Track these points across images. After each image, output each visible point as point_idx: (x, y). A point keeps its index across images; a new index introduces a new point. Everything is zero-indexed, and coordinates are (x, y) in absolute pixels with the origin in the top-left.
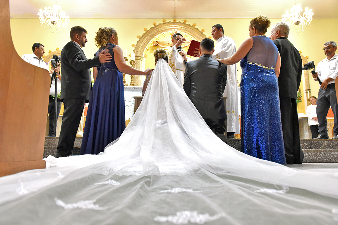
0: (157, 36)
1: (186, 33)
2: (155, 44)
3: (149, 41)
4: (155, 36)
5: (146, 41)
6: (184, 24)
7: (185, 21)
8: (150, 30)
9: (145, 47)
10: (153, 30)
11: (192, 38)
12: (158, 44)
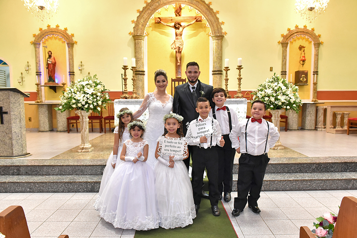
0: (160, 10)
1: (191, 6)
2: (157, 21)
3: (151, 16)
4: (157, 10)
5: (147, 17)
8: (150, 3)
9: (146, 23)
10: (155, 3)
11: (198, 12)
12: (160, 21)
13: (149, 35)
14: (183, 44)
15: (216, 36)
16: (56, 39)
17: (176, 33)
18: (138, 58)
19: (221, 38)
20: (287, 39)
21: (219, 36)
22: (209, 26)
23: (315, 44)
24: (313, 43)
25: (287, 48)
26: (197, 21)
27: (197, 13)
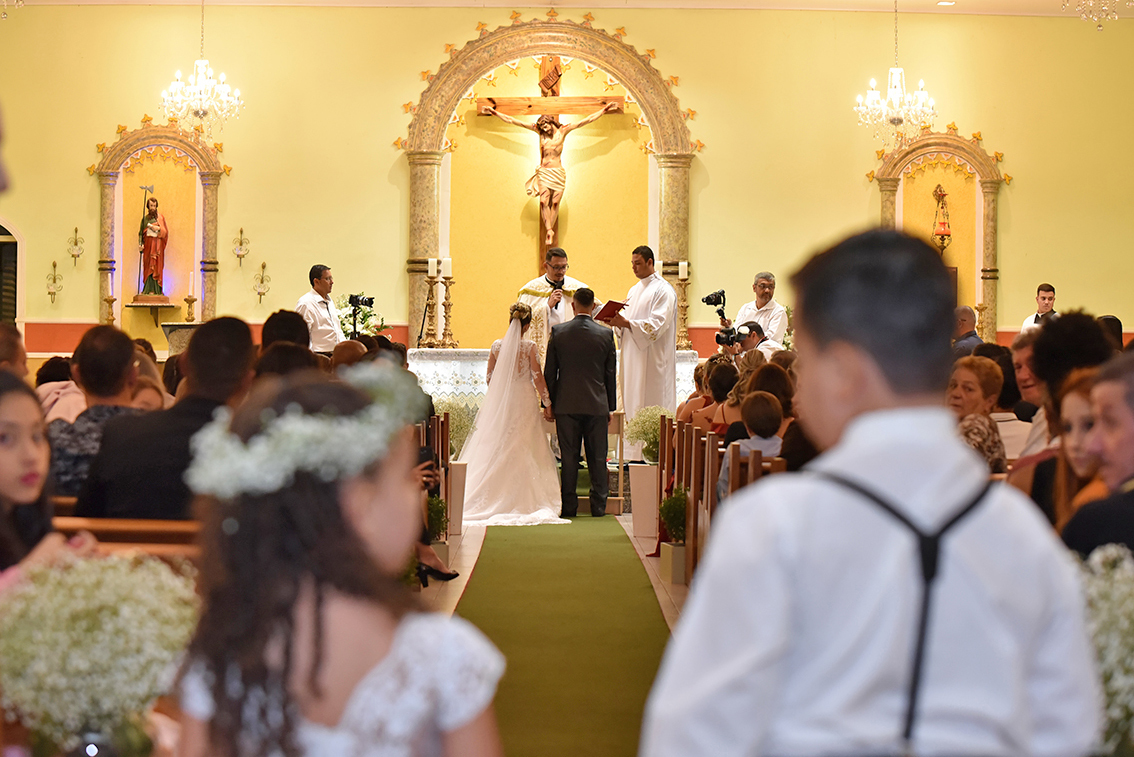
0: (492, 72)
1: (590, 62)
3: (463, 92)
4: (484, 72)
5: (451, 93)
6: (584, 28)
7: (589, 17)
8: (465, 50)
9: (448, 113)
10: (478, 52)
11: (611, 80)
12: (494, 108)
13: (456, 150)
14: (564, 182)
15: (667, 156)
16: (165, 158)
17: (542, 148)
18: (421, 221)
19: (684, 163)
20: (895, 165)
21: (676, 157)
22: (647, 123)
23: (983, 183)
24: (978, 178)
25: (894, 195)
26: (608, 111)
27: (609, 84)
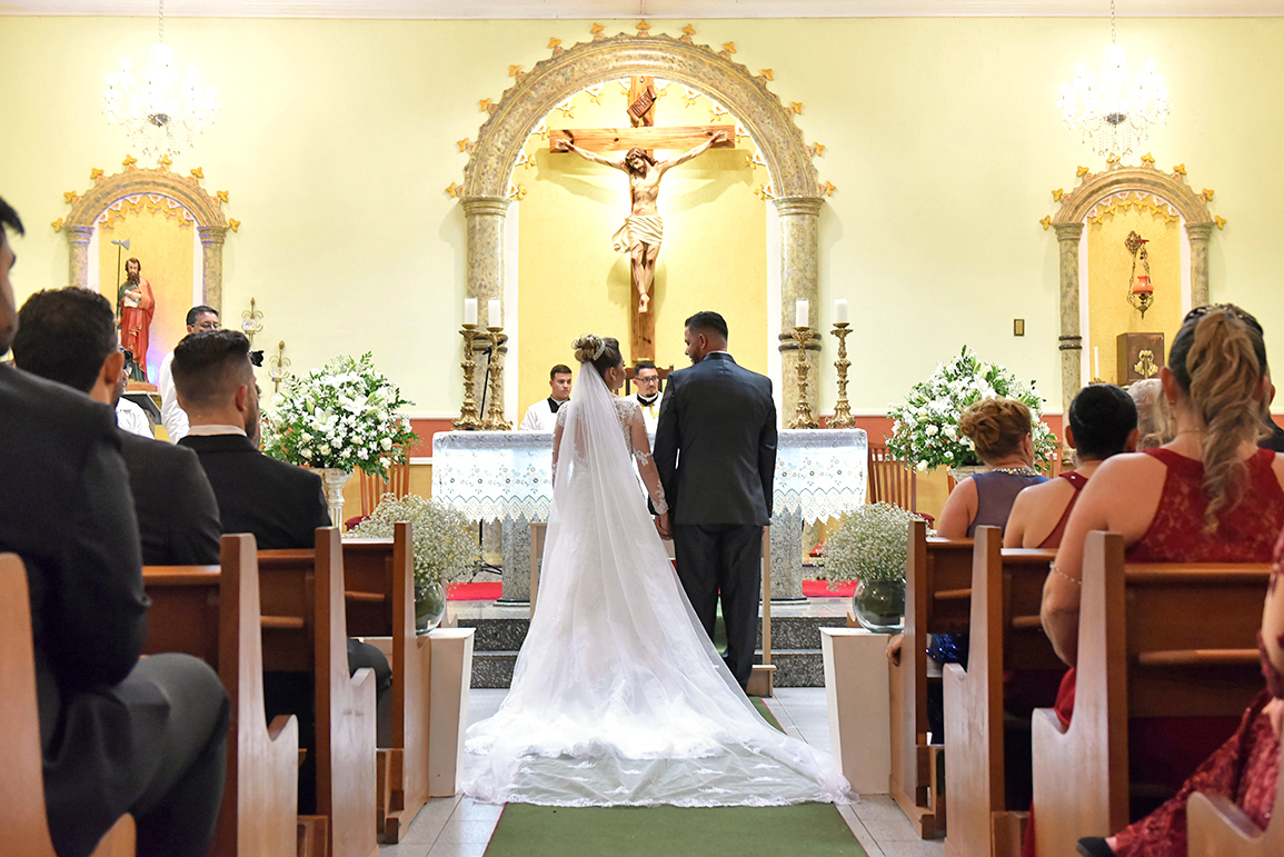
0: (568, 100)
1: (691, 86)
2: (561, 144)
3: (533, 125)
4: (559, 101)
5: (518, 126)
6: (684, 43)
7: (688, 31)
8: (534, 73)
9: (514, 151)
10: (550, 75)
11: (718, 108)
12: (572, 143)
13: (525, 198)
14: (661, 233)
15: (790, 200)
16: (154, 210)
17: (633, 190)
18: (481, 285)
19: (811, 209)
20: (1077, 208)
21: (802, 201)
22: (764, 161)
23: (1189, 228)
24: (1182, 222)
25: (1076, 245)
26: (714, 144)
27: (716, 112)
